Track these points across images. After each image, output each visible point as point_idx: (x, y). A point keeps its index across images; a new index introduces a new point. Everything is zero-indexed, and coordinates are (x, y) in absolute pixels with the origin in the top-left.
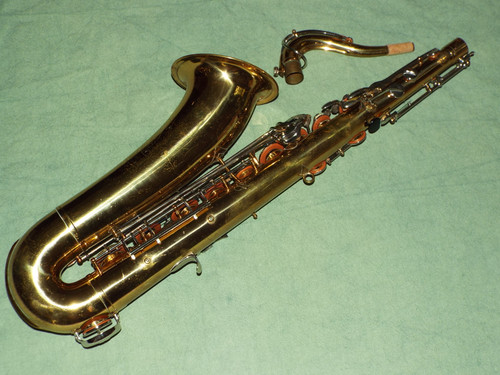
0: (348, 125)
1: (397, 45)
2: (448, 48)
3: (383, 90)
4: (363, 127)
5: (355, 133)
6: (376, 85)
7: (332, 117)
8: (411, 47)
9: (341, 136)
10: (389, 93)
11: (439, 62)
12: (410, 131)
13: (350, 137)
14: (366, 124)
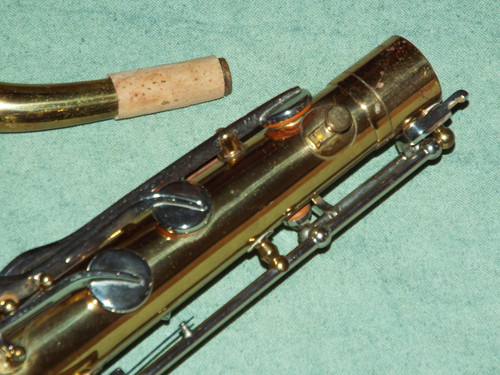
1: (153, 74)
2: (347, 89)
6: (30, 260)
8: (214, 78)
11: (310, 146)
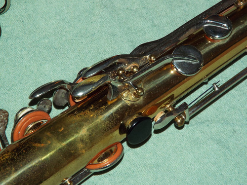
0: (83, 132)
3: (158, 60)
4: (117, 136)
5: (99, 148)
7: (55, 113)
9: (69, 154)
10: (170, 66)
12: (219, 142)
13: (88, 155)
14: (123, 129)
